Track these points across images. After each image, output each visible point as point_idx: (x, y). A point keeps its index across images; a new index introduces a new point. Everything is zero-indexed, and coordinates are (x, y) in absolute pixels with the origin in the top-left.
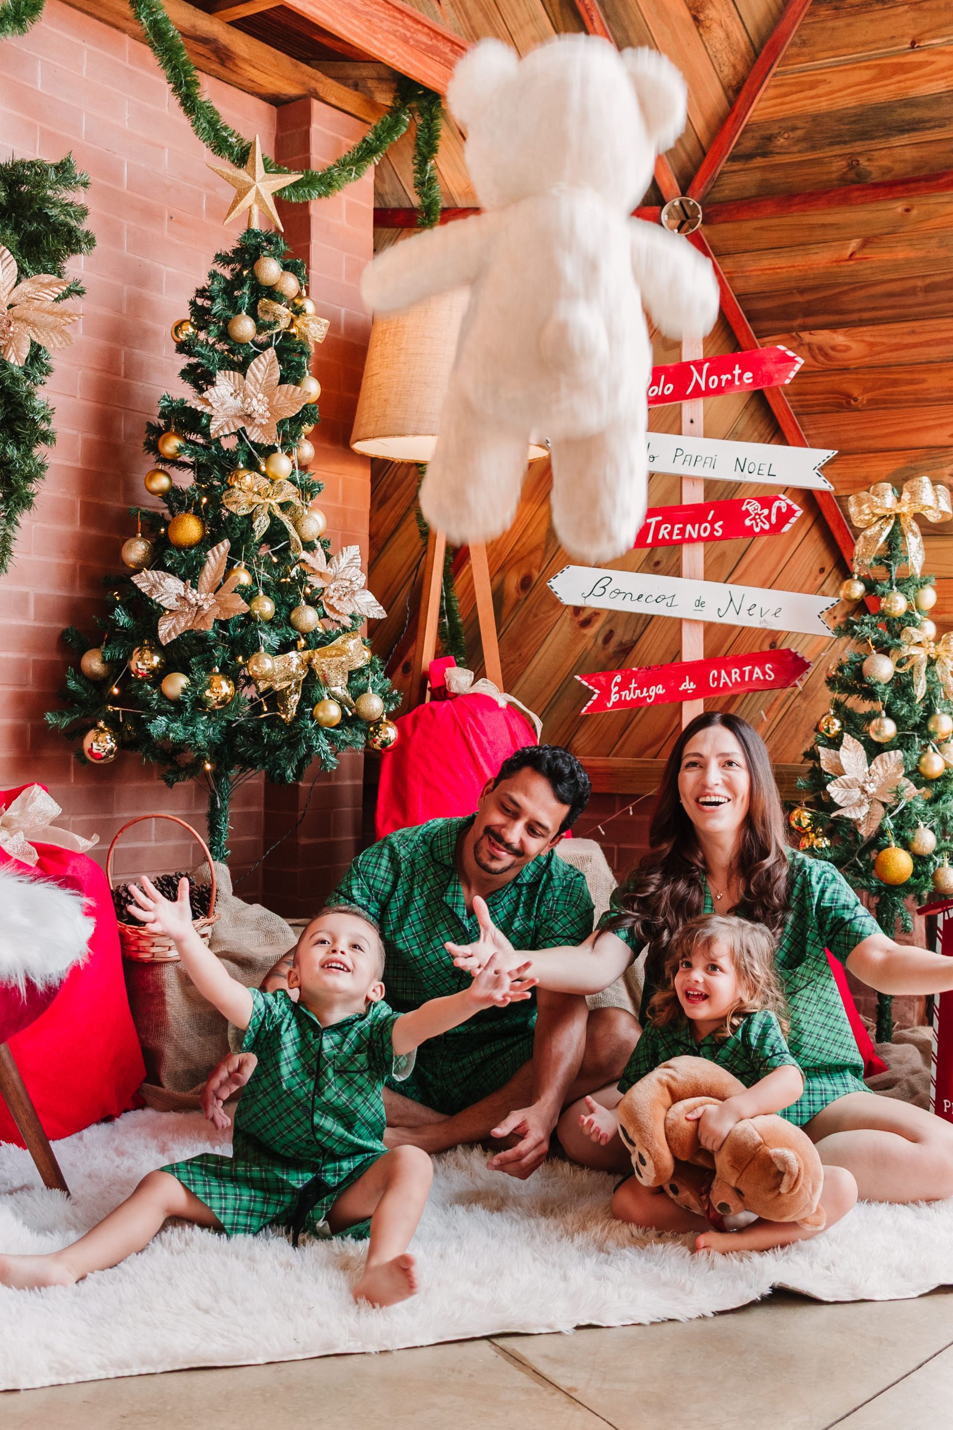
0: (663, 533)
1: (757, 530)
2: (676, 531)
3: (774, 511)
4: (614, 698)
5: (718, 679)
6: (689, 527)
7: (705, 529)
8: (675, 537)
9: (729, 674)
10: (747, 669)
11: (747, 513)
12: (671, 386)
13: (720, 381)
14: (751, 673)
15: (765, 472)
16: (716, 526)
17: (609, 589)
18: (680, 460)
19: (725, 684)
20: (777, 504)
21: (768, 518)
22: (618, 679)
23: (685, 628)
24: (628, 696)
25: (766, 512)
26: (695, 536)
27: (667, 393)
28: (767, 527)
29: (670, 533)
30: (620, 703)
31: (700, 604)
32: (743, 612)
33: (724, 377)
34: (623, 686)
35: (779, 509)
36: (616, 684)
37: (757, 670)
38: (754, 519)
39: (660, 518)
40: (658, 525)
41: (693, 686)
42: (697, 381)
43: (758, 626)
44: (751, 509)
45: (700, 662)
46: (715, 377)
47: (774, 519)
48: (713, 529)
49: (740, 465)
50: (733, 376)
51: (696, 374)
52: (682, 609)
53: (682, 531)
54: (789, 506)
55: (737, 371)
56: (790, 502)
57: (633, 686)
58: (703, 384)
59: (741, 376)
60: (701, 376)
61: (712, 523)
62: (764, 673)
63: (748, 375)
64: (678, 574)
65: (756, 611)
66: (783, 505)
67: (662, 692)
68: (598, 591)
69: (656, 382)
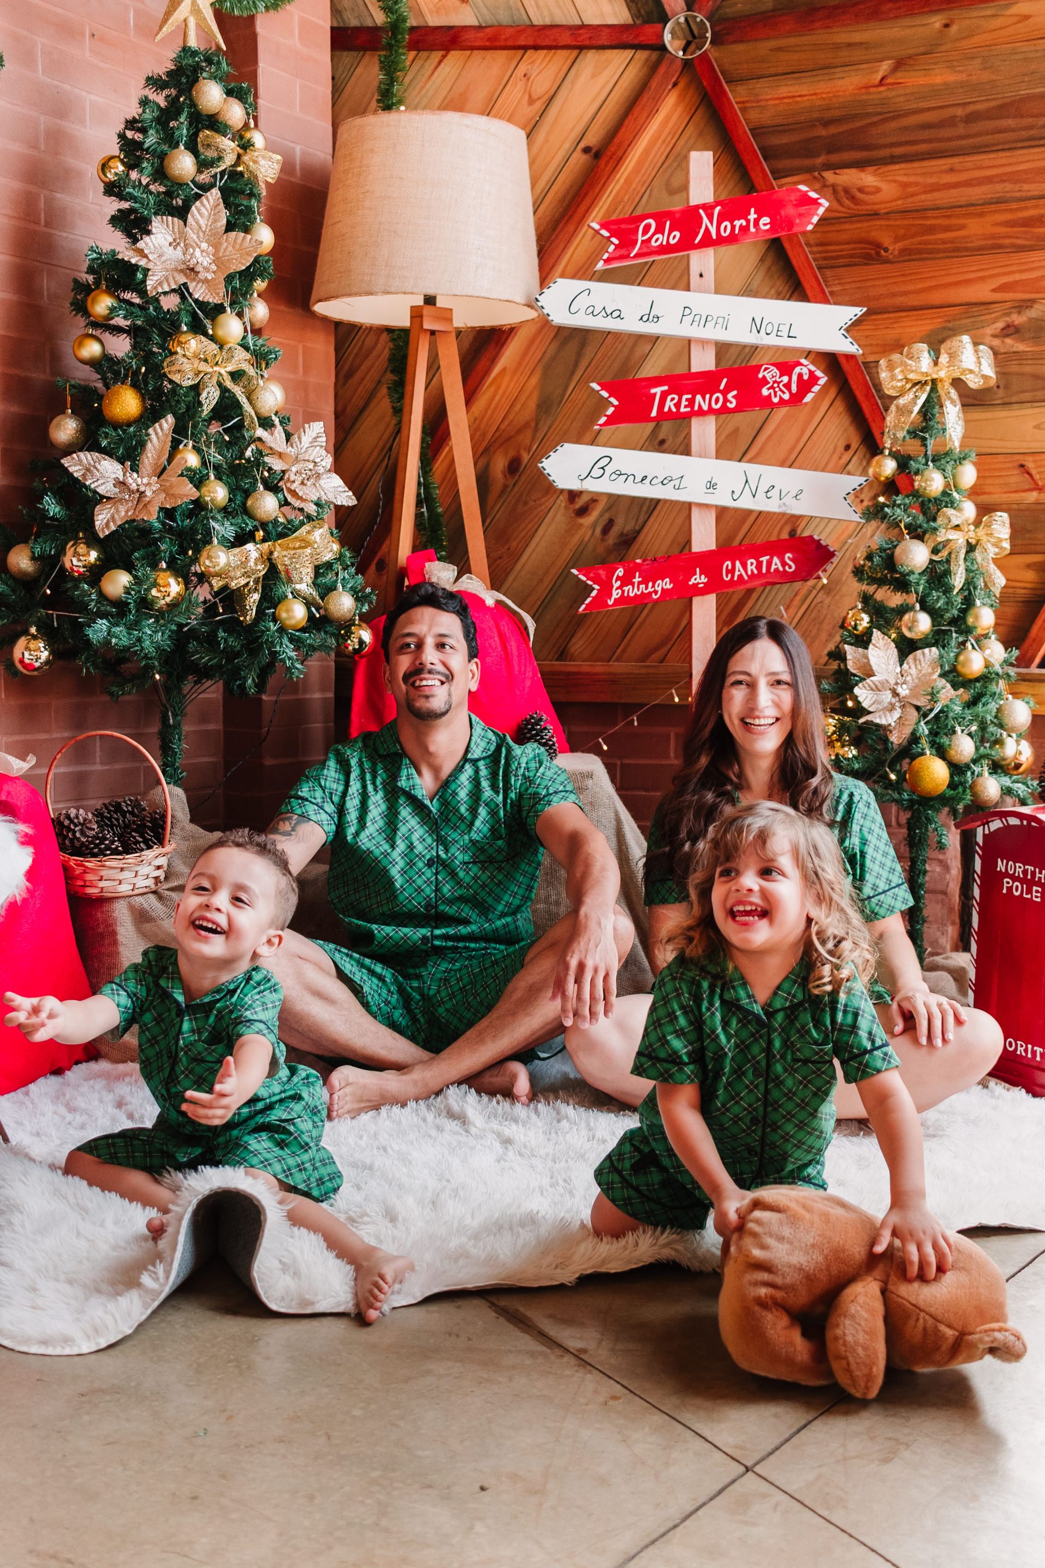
0: (669, 404)
1: (776, 400)
2: (684, 403)
3: (795, 378)
4: (616, 594)
5: (732, 571)
6: (699, 398)
7: (717, 400)
8: (683, 410)
9: (744, 566)
10: (764, 559)
11: (764, 381)
12: (677, 234)
13: (733, 227)
14: (769, 563)
15: (785, 334)
16: (730, 396)
17: (609, 470)
18: (687, 320)
19: (740, 576)
20: (797, 370)
21: (788, 386)
22: (620, 572)
23: (695, 513)
24: (631, 591)
25: (785, 379)
26: (705, 408)
27: (672, 242)
28: (786, 397)
29: (678, 405)
30: (622, 600)
31: (712, 485)
32: (760, 495)
33: (737, 223)
34: (626, 580)
35: (800, 375)
36: (618, 578)
37: (776, 560)
38: (772, 387)
39: (666, 388)
40: (664, 395)
41: (704, 579)
42: (707, 228)
43: (776, 510)
44: (768, 376)
45: (711, 552)
46: (727, 223)
47: (794, 388)
48: (726, 400)
49: (757, 326)
50: (748, 221)
51: (705, 220)
52: (692, 492)
53: (691, 402)
54: (811, 373)
55: (752, 216)
56: (812, 368)
57: (637, 580)
58: (713, 231)
59: (756, 222)
60: (711, 223)
61: (725, 393)
62: (784, 564)
63: (766, 220)
64: (687, 452)
65: (774, 493)
66: (805, 371)
67: (669, 586)
68: (597, 472)
69: (660, 230)
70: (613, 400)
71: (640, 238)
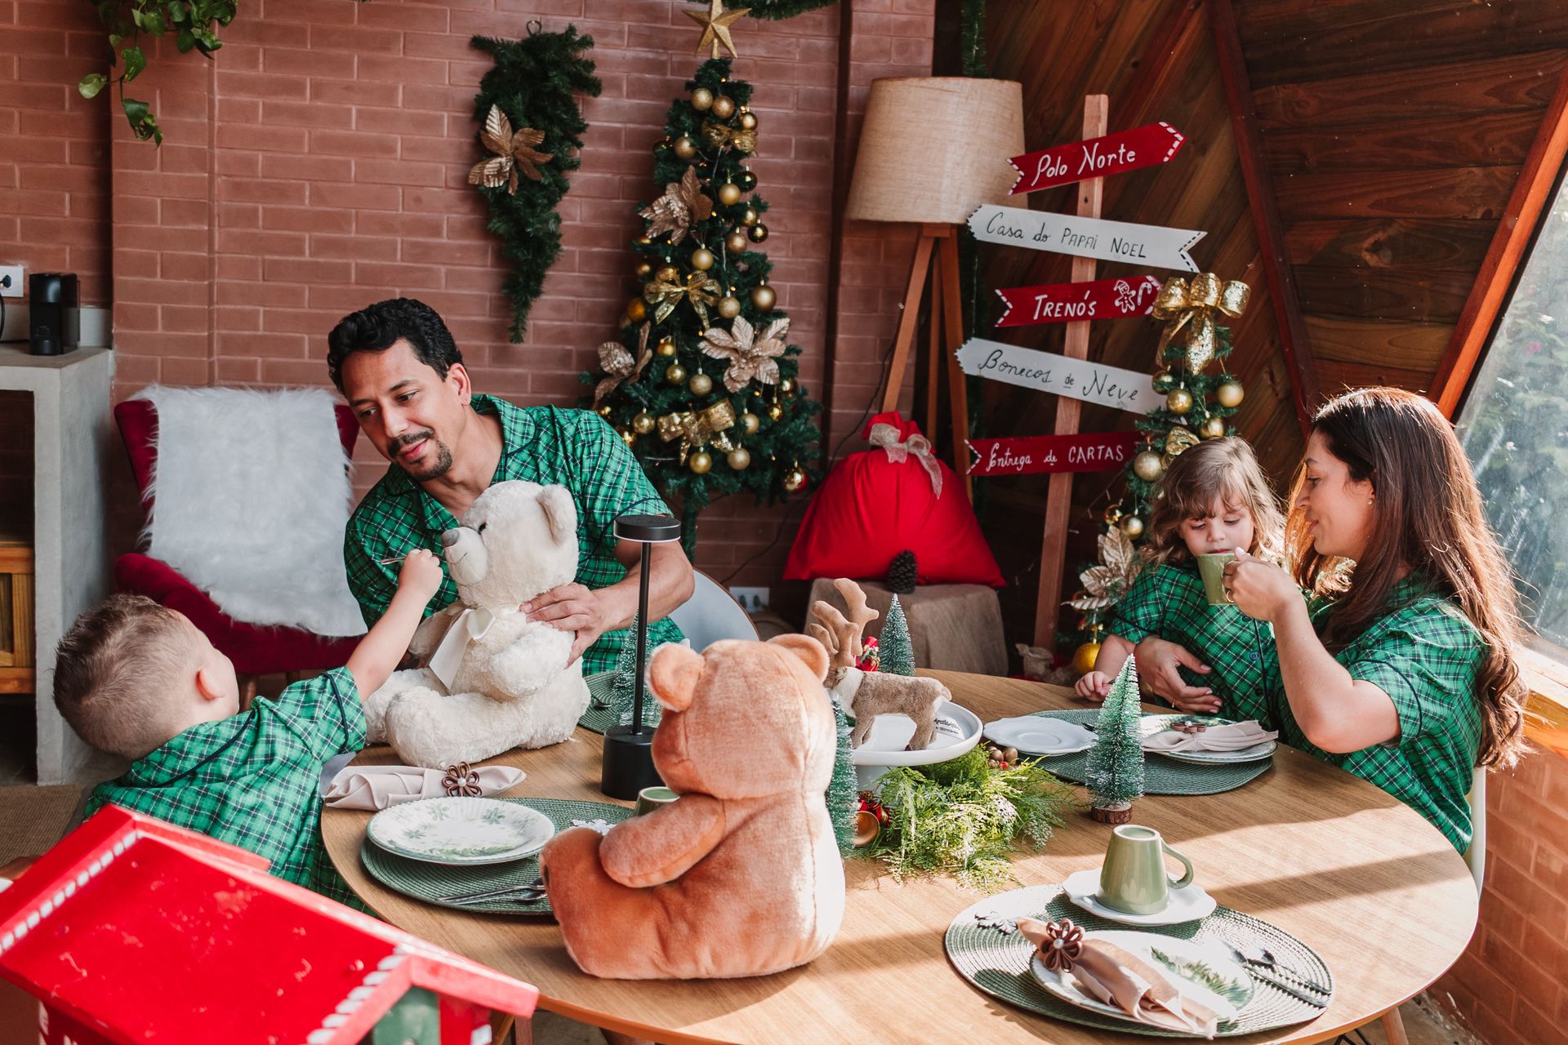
0: (1047, 310)
1: (1124, 311)
2: (1058, 310)
3: (1141, 292)
4: (992, 463)
5: (1075, 455)
6: (1068, 306)
7: (1081, 308)
8: (1056, 315)
9: (1085, 452)
10: (1101, 448)
11: (1118, 294)
12: (1065, 167)
13: (1107, 160)
14: (1104, 451)
15: (1136, 253)
16: (1091, 306)
17: (1000, 361)
18: (1067, 239)
19: (1081, 460)
20: (1143, 285)
21: (1135, 299)
22: (997, 446)
23: (1061, 403)
24: (1003, 463)
25: (1133, 293)
26: (1072, 314)
27: (1062, 173)
28: (1133, 308)
29: (1053, 311)
30: (996, 467)
31: (1070, 381)
32: (1105, 392)
33: (1110, 157)
34: (1000, 454)
35: (1145, 290)
36: (995, 451)
37: (1109, 449)
38: (1123, 300)
39: (1045, 296)
40: (1044, 302)
41: (1054, 459)
42: (1087, 161)
43: (1116, 406)
44: (1121, 289)
45: (1073, 436)
46: (1102, 157)
47: (1139, 300)
48: (1088, 309)
49: (1116, 245)
50: (1118, 155)
51: (1087, 154)
52: (1055, 386)
53: (1063, 309)
54: (1154, 288)
55: (1122, 150)
56: (1155, 284)
57: (1008, 454)
58: (1092, 164)
59: (1125, 154)
60: (1091, 157)
61: (1087, 303)
62: (1115, 453)
63: (1132, 153)
64: (1060, 351)
65: (1115, 392)
66: (1149, 286)
67: (1029, 462)
68: (991, 363)
69: (1053, 164)
70: (1010, 305)
71: (1039, 171)
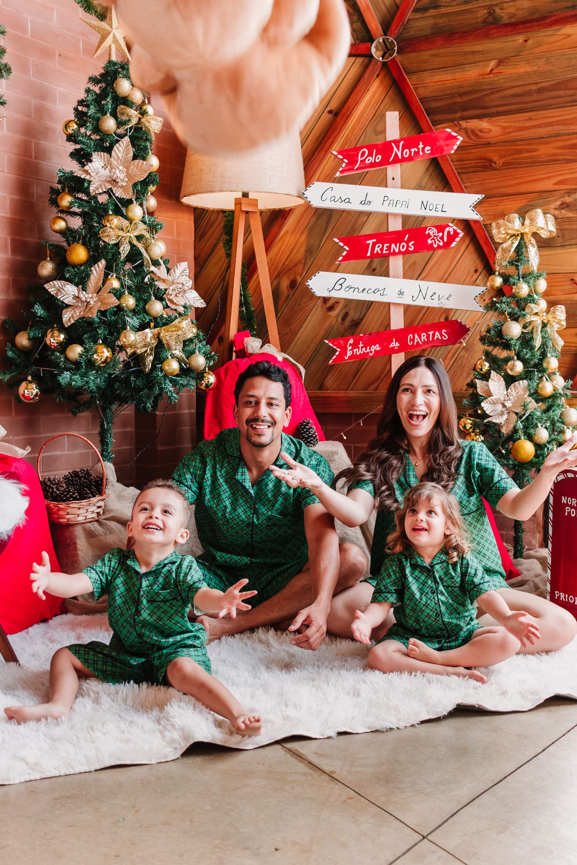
0: (377, 249)
1: (435, 246)
2: (385, 248)
3: (446, 234)
4: (349, 353)
5: (413, 340)
6: (393, 245)
7: (403, 247)
8: (384, 252)
9: (420, 337)
10: (431, 333)
11: (429, 236)
12: (380, 156)
13: (410, 152)
14: (434, 335)
15: (440, 210)
16: (410, 244)
17: (344, 285)
18: (386, 203)
19: (418, 342)
20: (447, 229)
21: (442, 238)
22: (351, 341)
23: (392, 308)
24: (358, 352)
25: (441, 234)
26: (397, 251)
27: (377, 161)
28: (441, 244)
29: (382, 250)
30: (353, 356)
31: (401, 293)
32: (428, 297)
33: (413, 150)
34: (355, 346)
35: (449, 232)
36: (350, 345)
37: (437, 333)
38: (433, 239)
39: (375, 240)
40: (374, 244)
41: (397, 344)
42: (396, 153)
43: (437, 306)
44: (431, 233)
45: (402, 329)
46: (407, 150)
47: (445, 239)
48: (408, 246)
49: (424, 206)
50: (419, 149)
51: (395, 149)
52: (390, 297)
53: (389, 248)
54: (455, 231)
55: (421, 146)
56: (455, 228)
57: (361, 345)
58: (399, 155)
59: (423, 149)
60: (398, 150)
61: (407, 242)
62: (442, 335)
63: (428, 148)
64: (387, 275)
65: (436, 297)
66: (451, 230)
67: (378, 349)
68: (338, 287)
69: (370, 154)
70: (346, 247)
71: (360, 159)
